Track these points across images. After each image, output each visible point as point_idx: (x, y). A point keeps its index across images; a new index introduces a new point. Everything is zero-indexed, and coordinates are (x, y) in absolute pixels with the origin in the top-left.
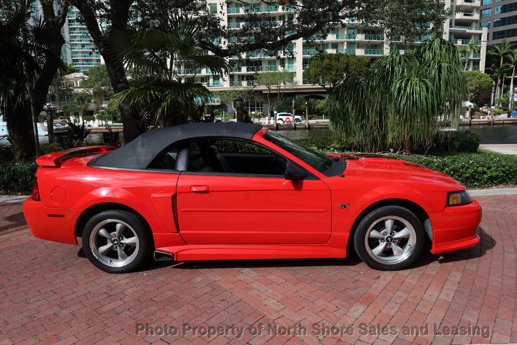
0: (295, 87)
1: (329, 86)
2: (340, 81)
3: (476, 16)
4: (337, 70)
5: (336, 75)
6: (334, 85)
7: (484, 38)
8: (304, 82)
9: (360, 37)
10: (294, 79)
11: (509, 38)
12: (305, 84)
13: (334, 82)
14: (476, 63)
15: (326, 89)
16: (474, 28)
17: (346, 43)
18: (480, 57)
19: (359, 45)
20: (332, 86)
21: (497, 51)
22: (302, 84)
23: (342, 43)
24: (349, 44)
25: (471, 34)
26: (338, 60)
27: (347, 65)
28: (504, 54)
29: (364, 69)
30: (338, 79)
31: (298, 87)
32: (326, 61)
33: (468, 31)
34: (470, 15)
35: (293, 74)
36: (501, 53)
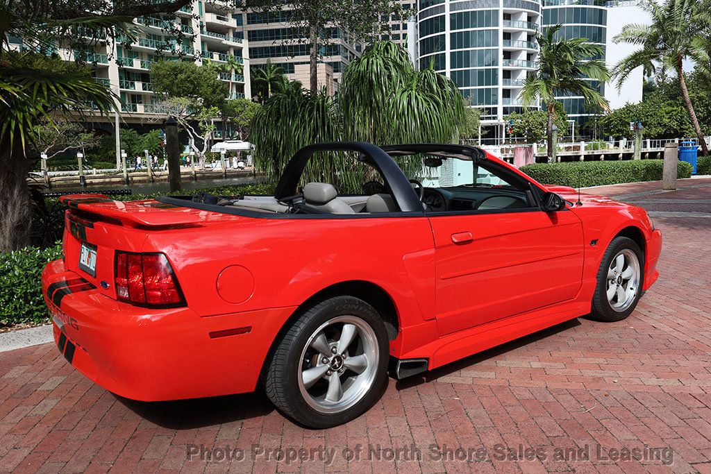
3: (232, 23)
7: (245, 53)
11: (274, 58)
14: (240, 88)
16: (231, 39)
18: (243, 81)
21: (262, 76)
25: (230, 47)
28: (271, 80)
33: (225, 42)
34: (224, 19)
36: (268, 78)
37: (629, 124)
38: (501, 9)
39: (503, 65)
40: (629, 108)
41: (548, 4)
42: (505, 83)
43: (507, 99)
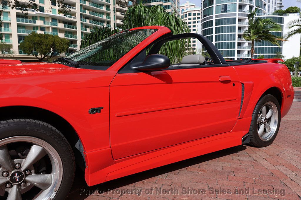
0: (12, 56)
1: (41, 57)
2: (48, 54)
4: (47, 45)
5: (46, 49)
6: (45, 56)
8: (20, 53)
9: (61, 26)
10: (11, 49)
12: (20, 54)
13: (45, 54)
15: (39, 58)
17: (51, 28)
19: (61, 31)
20: (43, 57)
22: (18, 54)
23: (48, 28)
24: (53, 28)
26: (47, 38)
27: (54, 43)
29: (66, 46)
30: (48, 52)
31: (15, 56)
32: (38, 38)
35: (10, 46)
37: (293, 66)
38: (237, 17)
39: (238, 40)
40: (294, 59)
41: (258, 15)
42: (238, 48)
43: (239, 54)
